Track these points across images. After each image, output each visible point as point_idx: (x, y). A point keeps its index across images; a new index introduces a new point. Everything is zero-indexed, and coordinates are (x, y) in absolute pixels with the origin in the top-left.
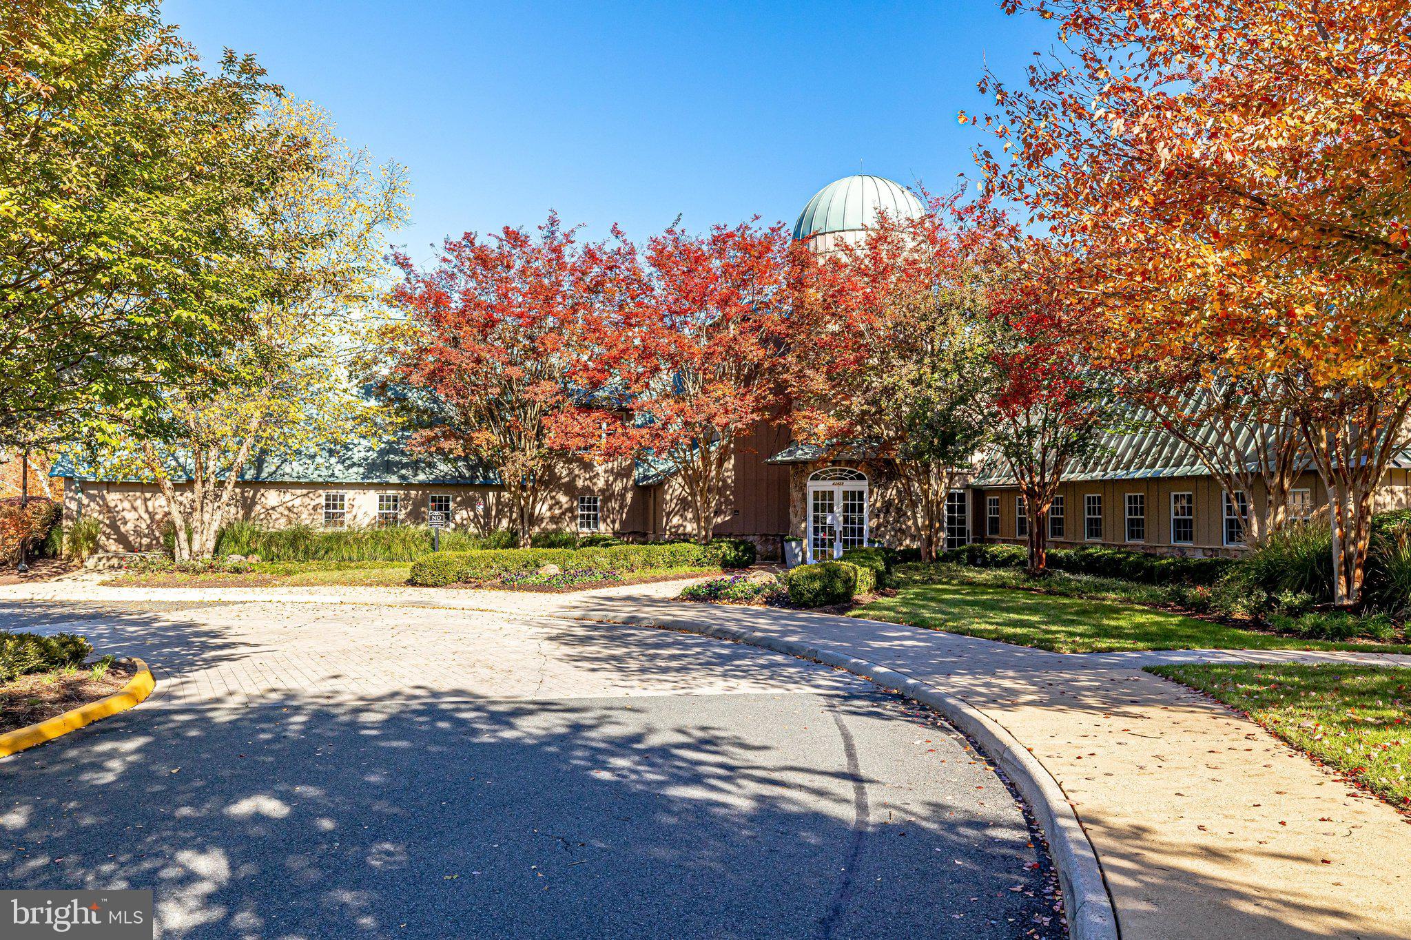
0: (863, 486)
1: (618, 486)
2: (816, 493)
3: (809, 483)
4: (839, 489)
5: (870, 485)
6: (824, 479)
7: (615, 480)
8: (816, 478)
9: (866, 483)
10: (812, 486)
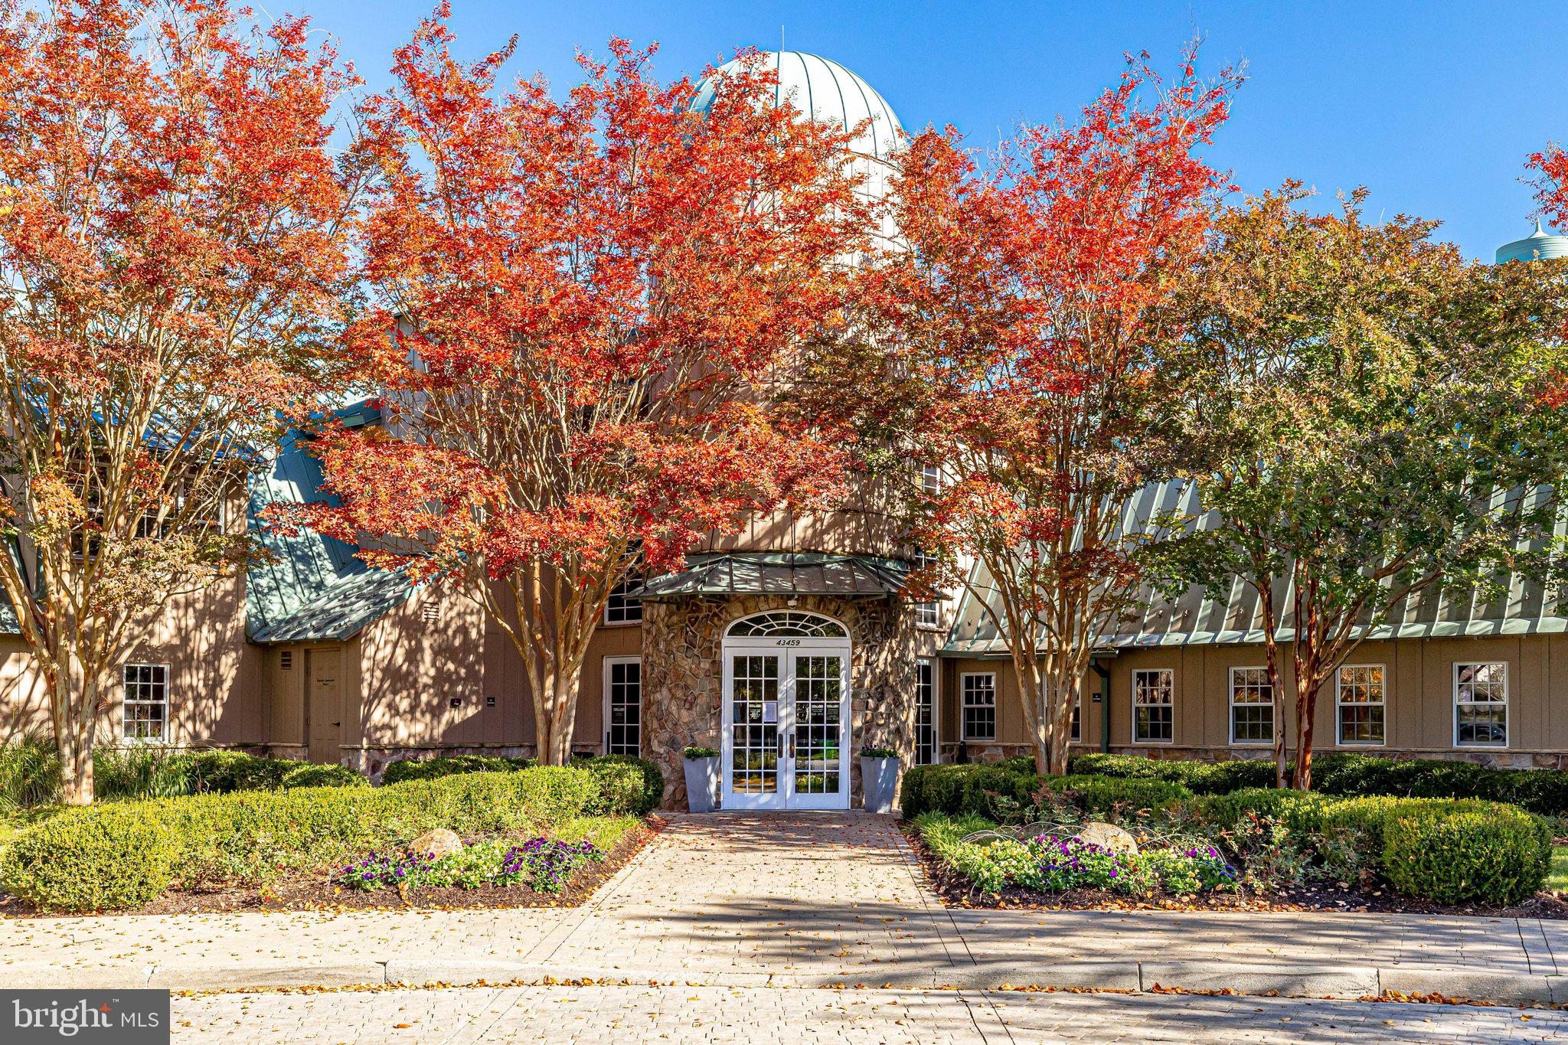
0: (839, 648)
1: (203, 641)
2: (739, 663)
3: (726, 641)
4: (786, 653)
5: (855, 645)
6: (759, 633)
7: (198, 627)
8: (740, 630)
9: (847, 641)
10: (732, 648)
